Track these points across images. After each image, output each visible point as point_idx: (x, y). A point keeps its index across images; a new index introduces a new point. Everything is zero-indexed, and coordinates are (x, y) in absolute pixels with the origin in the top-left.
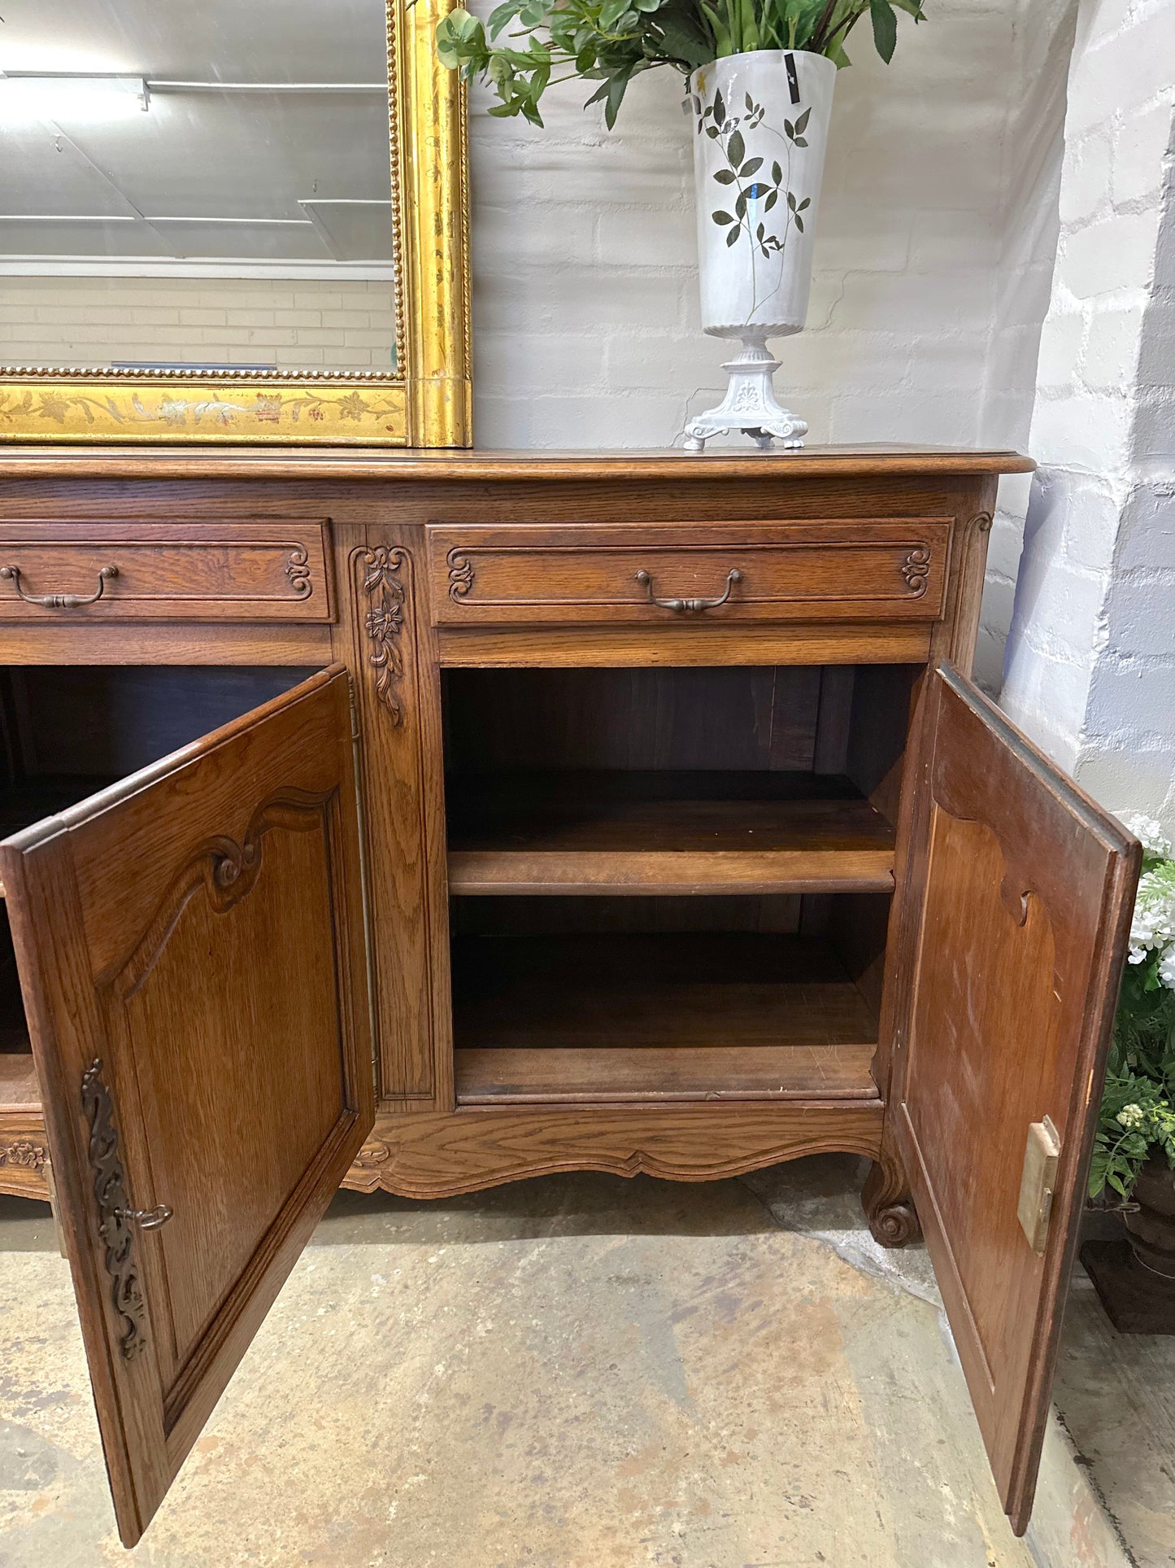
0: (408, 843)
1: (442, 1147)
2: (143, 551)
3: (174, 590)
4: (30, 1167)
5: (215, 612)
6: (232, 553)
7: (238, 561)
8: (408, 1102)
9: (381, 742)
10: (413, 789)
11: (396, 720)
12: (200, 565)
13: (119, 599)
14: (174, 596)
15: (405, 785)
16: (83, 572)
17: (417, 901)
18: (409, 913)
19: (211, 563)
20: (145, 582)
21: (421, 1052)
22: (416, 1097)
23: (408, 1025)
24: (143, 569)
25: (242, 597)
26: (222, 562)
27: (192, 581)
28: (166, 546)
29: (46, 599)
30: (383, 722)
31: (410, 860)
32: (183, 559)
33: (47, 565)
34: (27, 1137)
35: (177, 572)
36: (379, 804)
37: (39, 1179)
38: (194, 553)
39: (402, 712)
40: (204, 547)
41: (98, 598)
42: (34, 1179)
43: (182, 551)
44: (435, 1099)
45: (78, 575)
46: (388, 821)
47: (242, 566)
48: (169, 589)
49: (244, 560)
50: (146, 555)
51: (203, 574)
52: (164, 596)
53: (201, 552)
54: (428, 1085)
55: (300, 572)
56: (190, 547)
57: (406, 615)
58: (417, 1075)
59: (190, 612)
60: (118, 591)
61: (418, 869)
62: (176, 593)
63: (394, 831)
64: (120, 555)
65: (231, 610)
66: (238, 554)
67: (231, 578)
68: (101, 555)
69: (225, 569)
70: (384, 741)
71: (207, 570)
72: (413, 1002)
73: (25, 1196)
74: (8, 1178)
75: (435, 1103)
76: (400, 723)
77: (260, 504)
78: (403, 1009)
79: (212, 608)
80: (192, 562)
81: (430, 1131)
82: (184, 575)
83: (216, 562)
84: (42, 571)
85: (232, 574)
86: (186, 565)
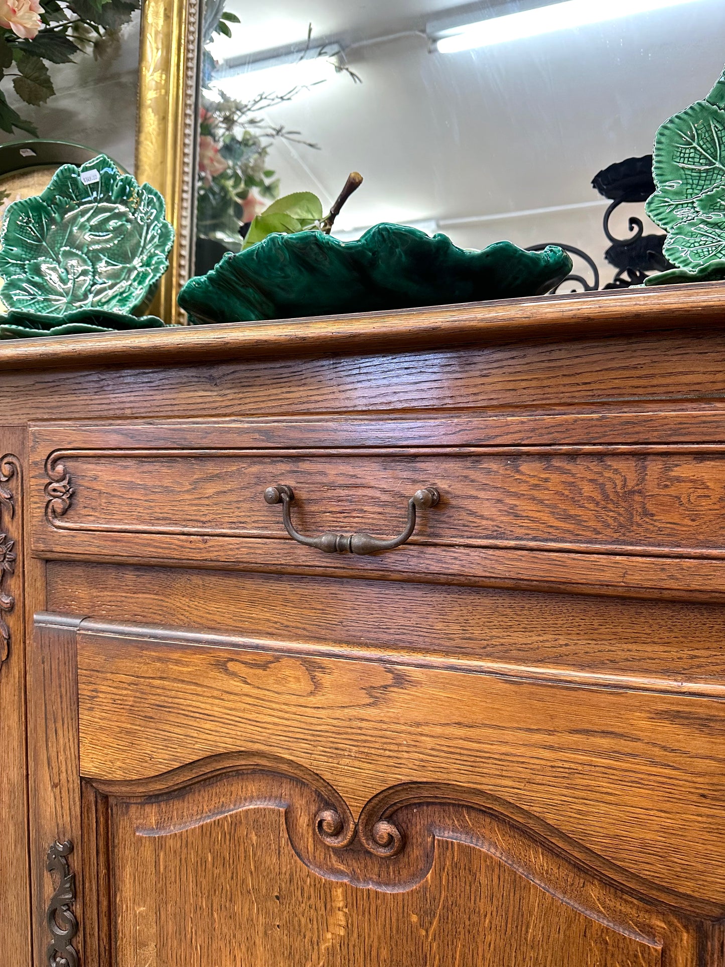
2: (487, 464)
3: (533, 533)
5: (607, 576)
6: (654, 467)
7: (666, 482)
12: (587, 489)
13: (435, 545)
14: (532, 544)
16: (385, 497)
19: (609, 486)
20: (482, 517)
24: (482, 494)
25: (666, 550)
26: (631, 484)
27: (567, 517)
28: (528, 454)
29: (325, 539)
32: (555, 477)
33: (332, 486)
35: (541, 502)
38: (579, 468)
40: (600, 456)
41: (404, 542)
43: (556, 463)
45: (375, 501)
47: (672, 491)
48: (524, 531)
49: (678, 480)
50: (489, 471)
51: (591, 506)
52: (512, 543)
53: (591, 465)
56: (572, 456)
59: (558, 574)
60: (438, 531)
62: (534, 539)
64: (446, 470)
66: (668, 469)
67: (646, 513)
68: (415, 470)
69: (637, 498)
71: (598, 497)
79: (602, 569)
80: (572, 484)
82: (555, 506)
83: (619, 483)
84: (325, 495)
85: (650, 508)
86: (560, 488)
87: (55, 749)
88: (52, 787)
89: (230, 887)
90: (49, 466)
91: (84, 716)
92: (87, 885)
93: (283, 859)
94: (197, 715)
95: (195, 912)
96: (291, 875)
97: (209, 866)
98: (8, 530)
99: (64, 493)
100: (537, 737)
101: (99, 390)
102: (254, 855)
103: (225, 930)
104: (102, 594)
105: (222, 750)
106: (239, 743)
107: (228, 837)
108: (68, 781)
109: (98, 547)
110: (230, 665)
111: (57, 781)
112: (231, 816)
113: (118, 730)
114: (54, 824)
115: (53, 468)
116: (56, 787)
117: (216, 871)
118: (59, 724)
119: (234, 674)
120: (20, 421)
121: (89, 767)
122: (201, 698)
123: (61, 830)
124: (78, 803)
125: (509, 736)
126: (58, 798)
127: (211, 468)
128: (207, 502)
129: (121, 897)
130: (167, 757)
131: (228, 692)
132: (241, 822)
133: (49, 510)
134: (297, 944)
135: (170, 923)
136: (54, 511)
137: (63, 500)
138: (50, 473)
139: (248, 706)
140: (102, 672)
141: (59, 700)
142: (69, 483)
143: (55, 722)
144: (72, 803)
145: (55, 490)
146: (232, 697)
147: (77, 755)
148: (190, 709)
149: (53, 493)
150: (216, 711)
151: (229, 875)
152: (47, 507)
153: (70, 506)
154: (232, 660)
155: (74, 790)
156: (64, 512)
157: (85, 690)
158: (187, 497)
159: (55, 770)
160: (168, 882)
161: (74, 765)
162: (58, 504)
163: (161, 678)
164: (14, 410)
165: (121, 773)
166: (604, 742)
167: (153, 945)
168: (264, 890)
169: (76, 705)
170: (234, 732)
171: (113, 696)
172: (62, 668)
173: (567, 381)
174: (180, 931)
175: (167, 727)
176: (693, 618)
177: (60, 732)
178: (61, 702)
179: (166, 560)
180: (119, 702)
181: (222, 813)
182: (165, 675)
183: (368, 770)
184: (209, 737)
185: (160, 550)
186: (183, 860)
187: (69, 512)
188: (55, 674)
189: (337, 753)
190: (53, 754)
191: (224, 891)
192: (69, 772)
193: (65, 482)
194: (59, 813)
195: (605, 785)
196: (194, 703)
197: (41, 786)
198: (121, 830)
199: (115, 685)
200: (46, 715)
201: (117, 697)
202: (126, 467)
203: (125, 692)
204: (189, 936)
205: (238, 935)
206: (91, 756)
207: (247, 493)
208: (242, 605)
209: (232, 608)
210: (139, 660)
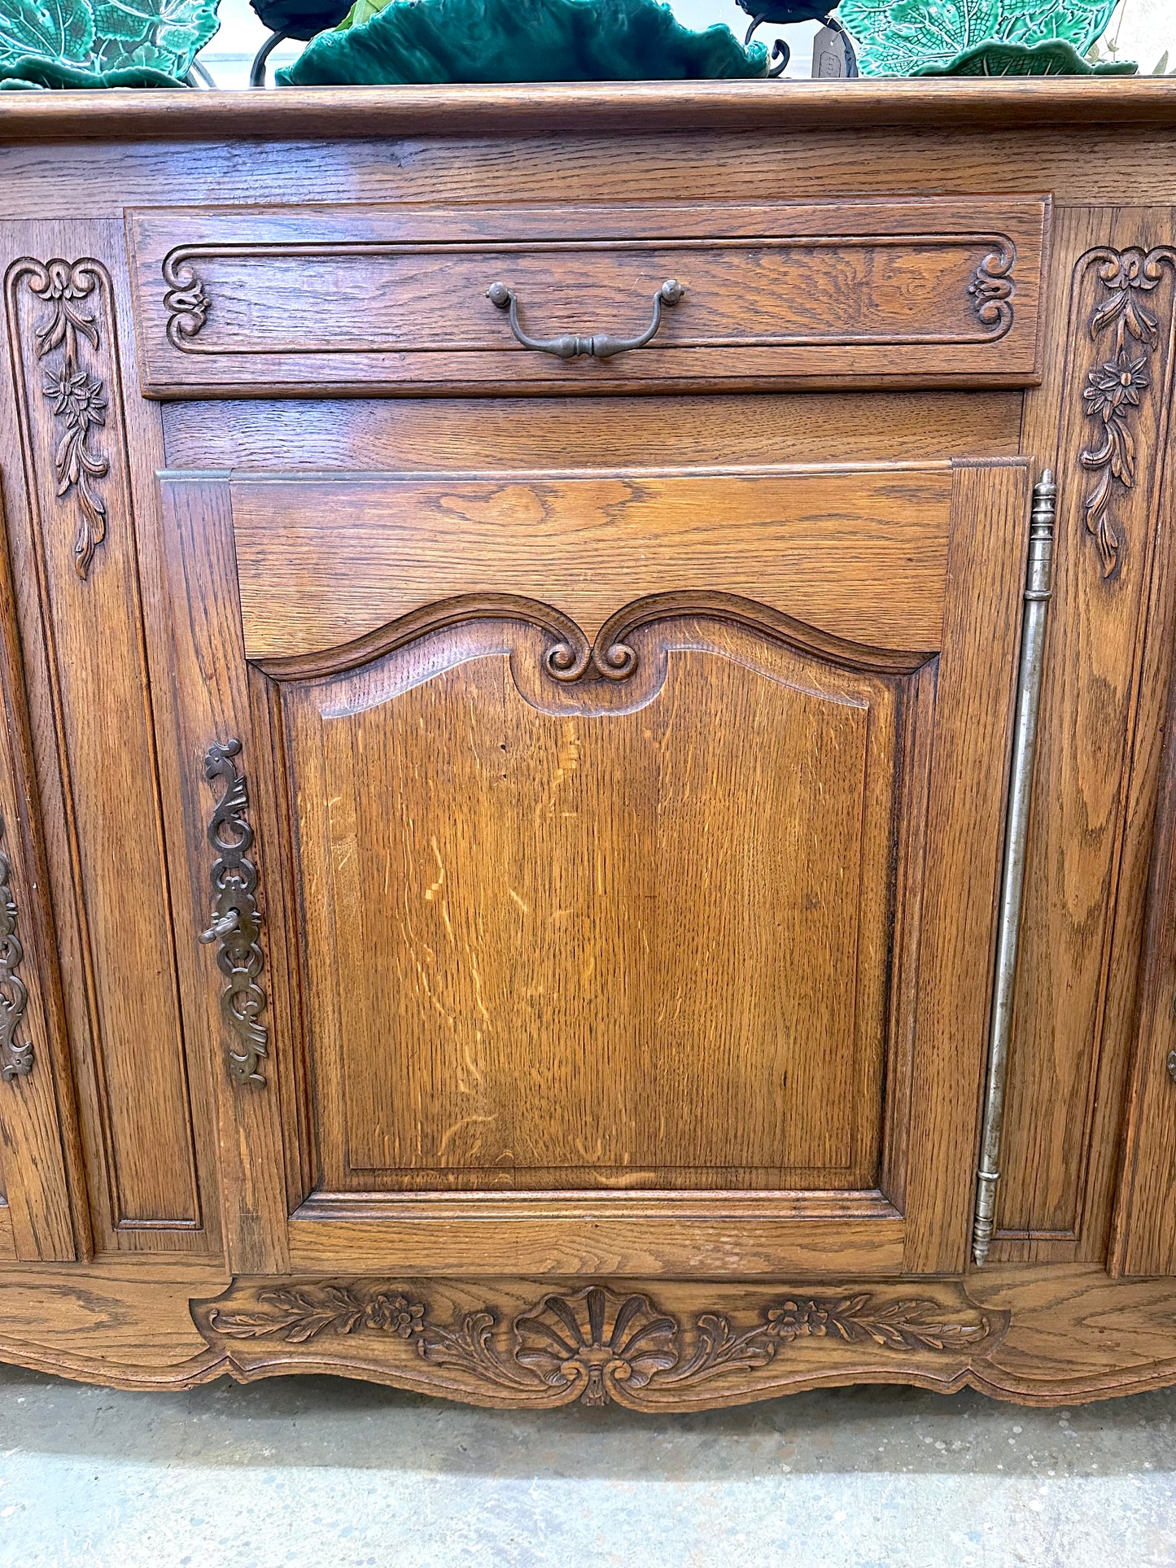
0: (1096, 791)
1: (1079, 1322)
2: (728, 258)
3: (772, 329)
4: (400, 1336)
5: (838, 366)
6: (880, 258)
7: (891, 272)
8: (1034, 1244)
9: (1077, 608)
10: (1119, 694)
11: (1109, 567)
12: (822, 282)
13: (676, 347)
14: (772, 339)
15: (1106, 684)
16: (621, 298)
17: (1097, 896)
18: (1079, 916)
19: (841, 278)
20: (722, 315)
21: (1066, 1161)
22: (1047, 1235)
23: (1049, 1113)
24: (723, 291)
25: (888, 338)
26: (860, 275)
27: (803, 311)
28: (769, 247)
29: (560, 342)
30: (1085, 571)
31: (1095, 822)
32: (794, 271)
33: (559, 287)
34: (401, 1287)
35: (780, 296)
36: (1056, 721)
37: (413, 1356)
38: (817, 261)
39: (1122, 553)
40: (833, 248)
42: (403, 1356)
43: (795, 256)
44: (1080, 1240)
45: (608, 302)
46: (1066, 752)
47: (894, 282)
48: (763, 327)
49: (900, 271)
50: (730, 266)
51: (825, 299)
52: (753, 340)
53: (826, 258)
54: (1069, 1217)
55: (997, 289)
56: (809, 248)
57: (1156, 375)
58: (1053, 1199)
59: (795, 368)
60: (677, 332)
61: (1107, 838)
62: (773, 335)
63: (1075, 769)
64: (686, 266)
65: (867, 362)
66: (891, 260)
67: (872, 304)
68: (654, 266)
69: (865, 289)
70: (1082, 607)
71: (832, 290)
72: (1065, 1073)
73: (388, 1383)
74: (362, 1353)
75: (1078, 1247)
76: (1115, 573)
77: (935, 175)
78: (1046, 1085)
79: (833, 359)
80: (808, 277)
81: (1064, 1295)
82: (792, 300)
83: (850, 276)
84: (551, 297)
85: (876, 299)
86: (797, 282)
87: (205, 633)
88: (204, 680)
89: (448, 748)
90: (170, 270)
91: (247, 585)
92: (262, 786)
93: (508, 704)
94: (405, 563)
95: (406, 785)
96: (518, 720)
97: (422, 732)
98: (89, 366)
99: (195, 306)
100: (772, 530)
101: (230, 169)
102: (476, 708)
103: (442, 795)
104: (251, 440)
105: (438, 598)
106: (458, 586)
107: (443, 696)
108: (228, 668)
109: (253, 373)
110: (443, 501)
111: (210, 671)
112: (446, 673)
113: (299, 595)
114: (209, 723)
115: (176, 274)
116: (211, 678)
117: (430, 736)
118: (210, 601)
119: (449, 511)
120: (102, 212)
121: (258, 644)
122: (409, 544)
123: (221, 727)
124: (245, 692)
125: (744, 533)
126: (214, 691)
127: (406, 267)
128: (401, 310)
129: (303, 796)
130: (367, 617)
131: (442, 532)
132: (458, 678)
133: (174, 330)
134: (526, 789)
135: (374, 805)
136: (180, 330)
137: (195, 315)
138: (172, 278)
139: (468, 545)
140: (270, 528)
141: (208, 571)
142: (201, 292)
143: (203, 599)
144: (235, 692)
145: (180, 302)
146: (448, 537)
147: (239, 634)
148: (396, 557)
149: (177, 306)
150: (429, 555)
151: (446, 736)
152: (169, 324)
153: (204, 323)
154: (446, 495)
155: (237, 678)
156: (196, 331)
157: (245, 554)
158: (374, 304)
159: (208, 659)
160: (370, 761)
161: (236, 647)
162: (187, 322)
163: (355, 526)
164: (89, 195)
165: (306, 646)
166: (830, 525)
167: (352, 835)
168: (488, 743)
169: (234, 574)
170: (452, 576)
171: (288, 556)
172: (210, 529)
173: (800, 174)
174: (387, 812)
175: (366, 583)
176: (902, 407)
177: (212, 611)
178: (212, 573)
179: (349, 385)
180: (298, 562)
181: (434, 673)
182: (360, 522)
183: (605, 591)
184: (421, 586)
185: (342, 373)
186: (388, 734)
187: (202, 331)
188: (199, 540)
189: (572, 579)
190: (203, 640)
191: (441, 755)
192: (230, 656)
193: (196, 290)
194: (218, 710)
195: (829, 565)
196: (400, 550)
197: (187, 681)
198: (299, 720)
199: (291, 541)
200: (188, 593)
201: (295, 556)
202: (287, 270)
203: (306, 549)
204: (398, 814)
205: (459, 797)
206: (261, 632)
207: (454, 299)
208: (445, 439)
209: (431, 443)
210: (323, 507)
